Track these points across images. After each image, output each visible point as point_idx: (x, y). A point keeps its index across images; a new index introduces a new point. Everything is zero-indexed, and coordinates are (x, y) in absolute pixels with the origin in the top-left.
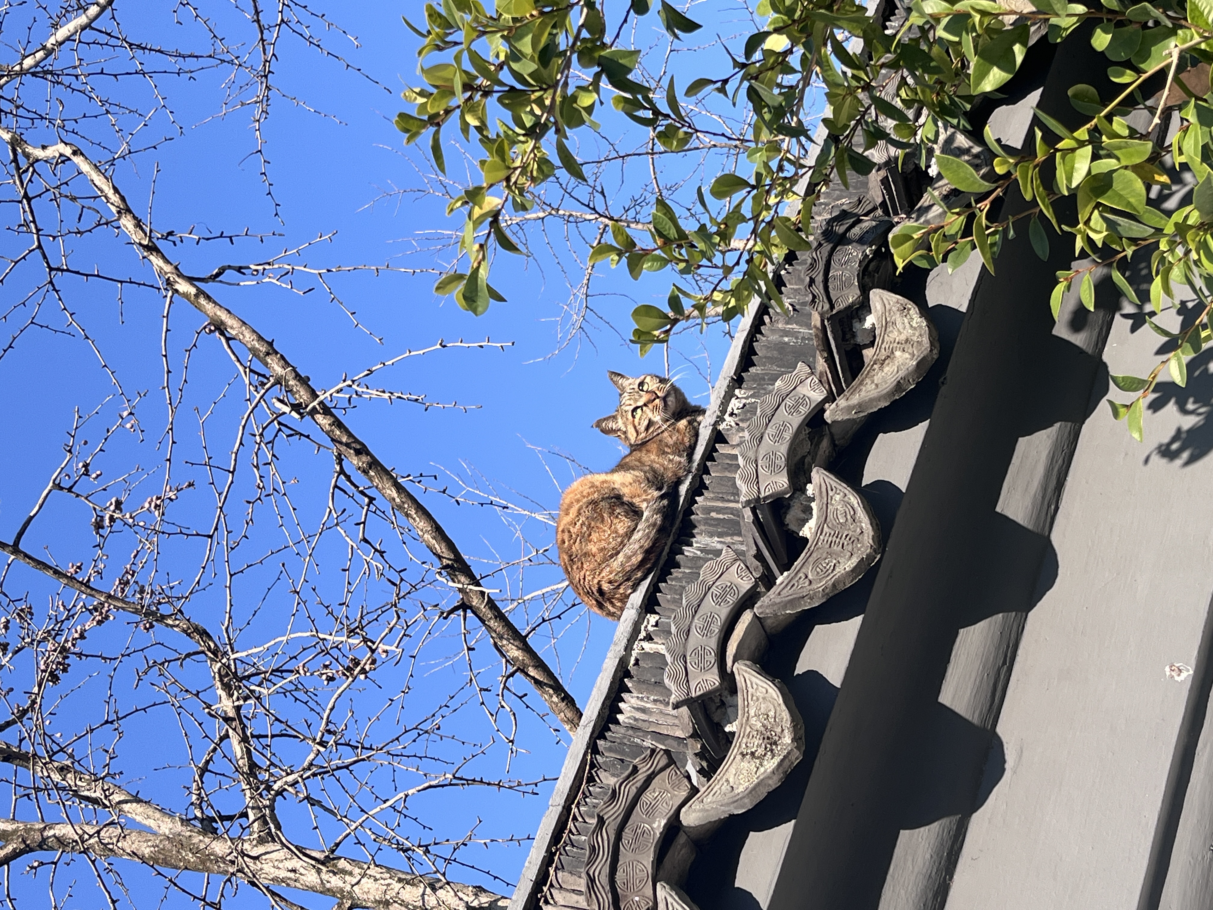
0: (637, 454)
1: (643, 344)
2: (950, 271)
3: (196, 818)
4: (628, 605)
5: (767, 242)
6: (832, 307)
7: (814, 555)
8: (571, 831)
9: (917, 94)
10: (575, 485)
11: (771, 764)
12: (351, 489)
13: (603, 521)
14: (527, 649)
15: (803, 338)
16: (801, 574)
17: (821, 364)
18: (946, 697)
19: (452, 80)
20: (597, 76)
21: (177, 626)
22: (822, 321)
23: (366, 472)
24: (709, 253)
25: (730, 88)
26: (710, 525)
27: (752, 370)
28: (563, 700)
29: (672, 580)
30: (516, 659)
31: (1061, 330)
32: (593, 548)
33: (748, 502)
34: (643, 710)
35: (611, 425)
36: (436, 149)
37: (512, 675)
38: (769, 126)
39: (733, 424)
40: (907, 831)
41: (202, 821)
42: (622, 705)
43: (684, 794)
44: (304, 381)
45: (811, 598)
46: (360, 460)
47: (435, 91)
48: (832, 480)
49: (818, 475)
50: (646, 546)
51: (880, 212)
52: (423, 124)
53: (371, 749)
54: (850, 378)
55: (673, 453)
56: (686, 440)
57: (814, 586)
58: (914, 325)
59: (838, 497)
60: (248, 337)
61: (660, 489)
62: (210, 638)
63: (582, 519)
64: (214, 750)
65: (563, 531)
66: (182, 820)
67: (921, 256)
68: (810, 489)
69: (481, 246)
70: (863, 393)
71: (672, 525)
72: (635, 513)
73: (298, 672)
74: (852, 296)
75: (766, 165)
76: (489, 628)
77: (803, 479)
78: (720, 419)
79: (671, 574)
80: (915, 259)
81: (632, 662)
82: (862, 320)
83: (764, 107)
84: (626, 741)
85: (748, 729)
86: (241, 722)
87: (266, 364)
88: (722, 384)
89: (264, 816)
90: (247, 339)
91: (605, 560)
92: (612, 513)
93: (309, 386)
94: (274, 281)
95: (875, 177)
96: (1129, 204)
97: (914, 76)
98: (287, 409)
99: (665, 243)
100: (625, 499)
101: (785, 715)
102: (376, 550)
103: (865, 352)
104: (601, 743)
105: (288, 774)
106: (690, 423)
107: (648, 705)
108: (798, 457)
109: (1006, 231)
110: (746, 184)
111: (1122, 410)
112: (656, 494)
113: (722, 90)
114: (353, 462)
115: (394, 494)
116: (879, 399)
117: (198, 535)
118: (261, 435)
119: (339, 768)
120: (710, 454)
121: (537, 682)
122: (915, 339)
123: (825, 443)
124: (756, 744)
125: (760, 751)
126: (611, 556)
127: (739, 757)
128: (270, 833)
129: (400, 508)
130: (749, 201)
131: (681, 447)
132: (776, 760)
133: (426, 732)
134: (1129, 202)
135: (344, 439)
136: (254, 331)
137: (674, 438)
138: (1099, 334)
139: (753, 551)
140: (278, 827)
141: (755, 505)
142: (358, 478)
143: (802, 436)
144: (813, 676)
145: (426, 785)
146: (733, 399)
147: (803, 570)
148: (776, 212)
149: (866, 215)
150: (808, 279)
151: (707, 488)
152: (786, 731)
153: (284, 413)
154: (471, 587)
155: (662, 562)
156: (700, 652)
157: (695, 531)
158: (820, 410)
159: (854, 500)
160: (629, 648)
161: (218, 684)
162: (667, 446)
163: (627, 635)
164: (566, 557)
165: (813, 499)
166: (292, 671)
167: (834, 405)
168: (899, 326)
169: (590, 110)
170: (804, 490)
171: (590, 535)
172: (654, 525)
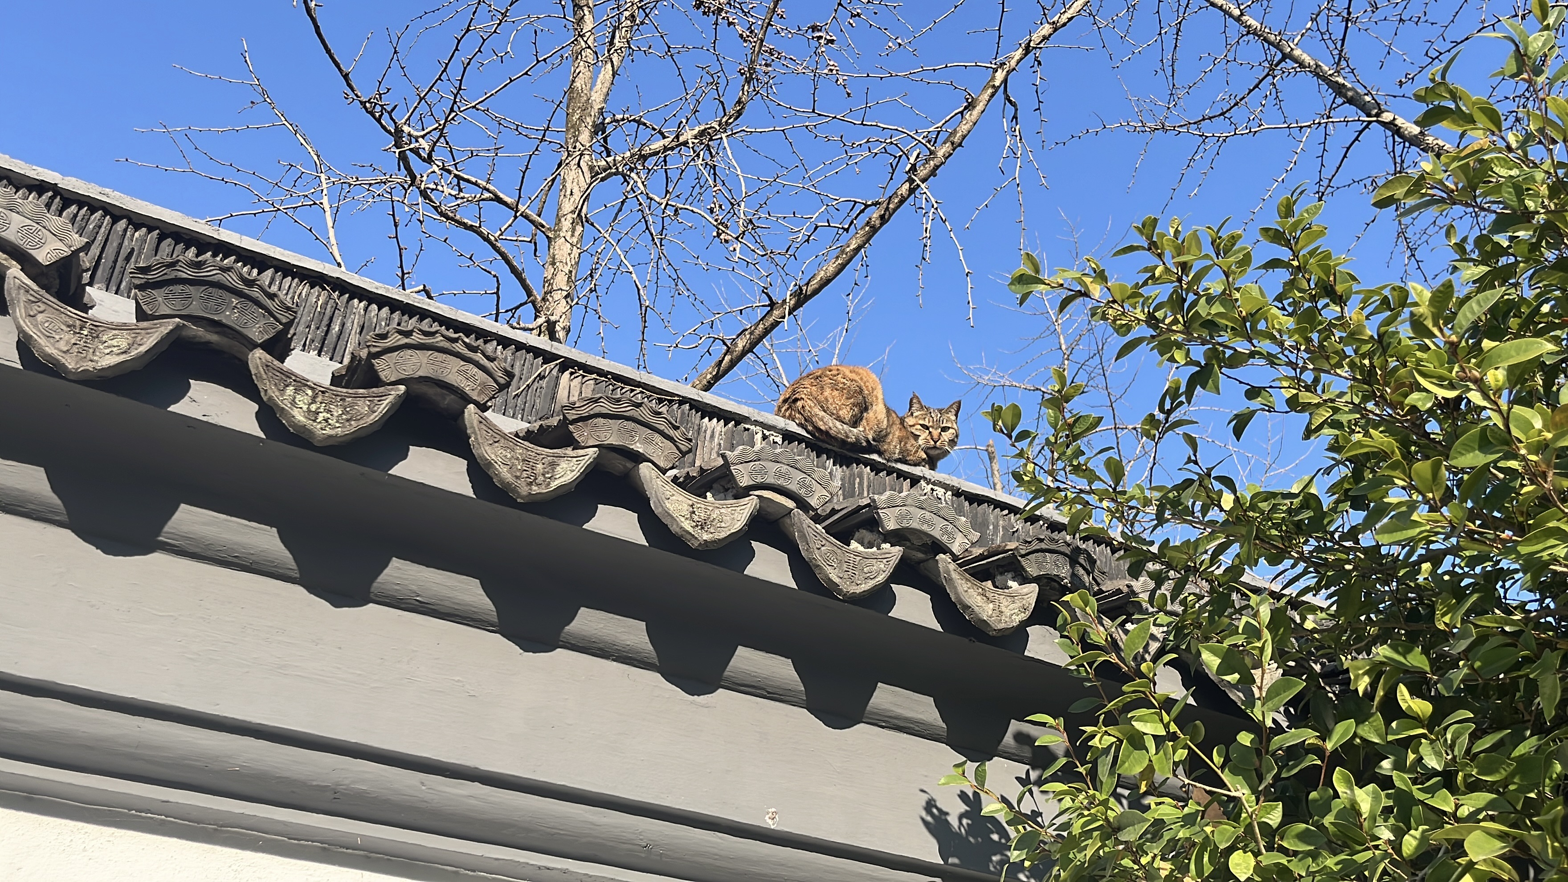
0: (898, 422)
1: (991, 414)
2: (1056, 641)
3: (604, 119)
4: (787, 421)
5: (1073, 501)
6: (1023, 556)
7: (839, 551)
8: (623, 388)
9: (1192, 608)
10: (874, 376)
11: (687, 525)
12: (854, 214)
13: (847, 398)
14: (744, 353)
15: (992, 540)
16: (824, 542)
17: (977, 551)
18: (741, 651)
19: (1189, 253)
20: (1197, 364)
21: (743, 93)
22: (1011, 550)
23: (868, 223)
24: (1064, 458)
25: (1191, 466)
26: (850, 478)
27: (967, 503)
28: (709, 382)
29: (808, 452)
30: (736, 345)
31: (1014, 726)
32: (827, 392)
33: (874, 501)
34: (712, 436)
35: (916, 406)
36: (1131, 249)
37: (725, 344)
38: (1164, 496)
39: (925, 491)
40: (645, 627)
41: (603, 123)
42: (715, 420)
43: (662, 465)
44: (933, 173)
45: (807, 550)
46: (877, 219)
47: (1180, 242)
48: (894, 561)
49: (897, 551)
50: (831, 432)
51: (1096, 588)
52: (1150, 238)
53: (661, 245)
54: (971, 572)
55: (901, 448)
56: (911, 458)
57: (816, 551)
58: (1013, 617)
59: (882, 566)
60: (964, 128)
61: (874, 440)
62: (735, 119)
63: (848, 383)
64: (654, 129)
65: (838, 370)
66: (603, 108)
67: (1066, 619)
68: (886, 546)
69: (1062, 285)
70: (960, 581)
71: (848, 450)
72: (855, 423)
73: (715, 186)
74: (1032, 570)
75: (1132, 498)
76: (758, 324)
77: (893, 540)
78: (928, 482)
79: (812, 451)
80: (1063, 615)
81: (747, 426)
82: (1013, 579)
83: (1178, 493)
84: (690, 424)
85: (711, 508)
86: (677, 146)
87: (945, 143)
88: (955, 481)
89: (610, 168)
90: (963, 127)
91: (819, 402)
92: (854, 405)
93: (929, 177)
94: (1008, 144)
95: (1121, 584)
96: (1124, 762)
97: (1206, 604)
98: (912, 160)
99: (1069, 425)
100: (865, 414)
101: (723, 535)
102: (809, 236)
103: (990, 582)
104: (687, 406)
105: (643, 183)
106: (924, 459)
107: (716, 440)
108: (910, 537)
109: (1089, 680)
110: (1117, 484)
111: (960, 770)
112: (870, 437)
113: (1189, 460)
114: (875, 214)
115: (852, 247)
116: (956, 593)
117: (814, 101)
118: (891, 143)
119: (646, 222)
120: (901, 475)
121: (721, 362)
122: (1003, 618)
123: (920, 555)
124: (700, 515)
125: (696, 518)
126: (822, 407)
127: (691, 503)
128: (597, 174)
129: (843, 252)
130: (1102, 486)
131: (905, 454)
132: (691, 530)
133: (677, 285)
134: (1125, 762)
135: (891, 206)
136: (969, 132)
137: (911, 448)
138: (1013, 754)
139: (837, 507)
140: (603, 179)
141: (872, 506)
142: (864, 218)
143: (925, 539)
144: (752, 554)
145: (640, 287)
146: (944, 490)
147: (828, 543)
148: (1097, 507)
149: (1094, 578)
150: (1043, 537)
151: (876, 474)
152: (711, 535)
153: (909, 159)
154: (788, 308)
155: (820, 444)
156: (763, 471)
157: (844, 467)
158: (945, 550)
159: (881, 578)
160: (756, 423)
161: (702, 128)
162: (906, 443)
163: (766, 421)
164: (818, 374)
165: (879, 549)
166: (715, 181)
167: (950, 560)
168: (1012, 606)
169: (1172, 359)
170: (885, 542)
171: (837, 390)
172: (847, 437)
